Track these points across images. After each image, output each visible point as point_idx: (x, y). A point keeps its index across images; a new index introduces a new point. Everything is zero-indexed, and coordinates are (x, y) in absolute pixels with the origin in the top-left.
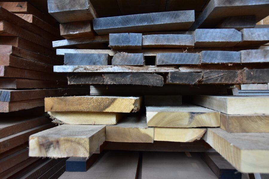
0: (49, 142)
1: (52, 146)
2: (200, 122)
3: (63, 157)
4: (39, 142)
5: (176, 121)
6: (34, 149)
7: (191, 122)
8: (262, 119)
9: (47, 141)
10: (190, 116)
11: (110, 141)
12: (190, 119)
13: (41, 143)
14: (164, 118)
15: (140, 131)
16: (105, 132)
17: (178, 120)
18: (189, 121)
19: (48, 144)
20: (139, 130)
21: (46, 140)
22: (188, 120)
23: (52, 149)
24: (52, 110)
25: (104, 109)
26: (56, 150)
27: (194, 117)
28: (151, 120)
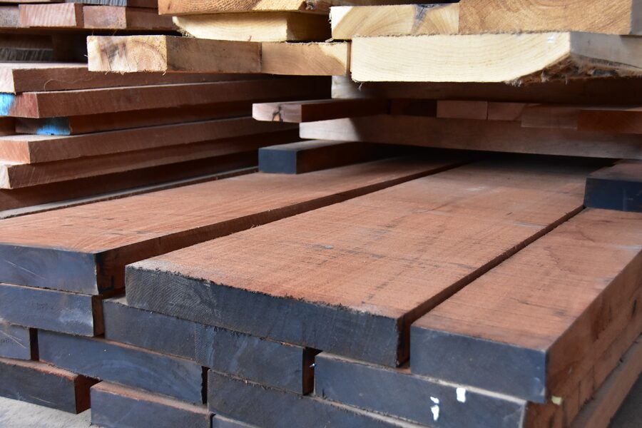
0: (113, 45)
1: (117, 52)
2: (438, 27)
3: (132, 71)
4: (100, 46)
5: (387, 25)
6: (94, 58)
7: (418, 27)
8: (531, 4)
9: (111, 44)
10: (417, 13)
11: (269, 73)
12: (417, 20)
13: (103, 48)
14: (364, 19)
15: (321, 51)
16: (261, 55)
17: (392, 23)
18: (414, 25)
19: (112, 48)
20: (320, 48)
21: (109, 43)
22: (412, 24)
23: (117, 57)
24: (170, 9)
25: (254, 5)
26: (122, 61)
27: (426, 15)
28: (339, 25)
